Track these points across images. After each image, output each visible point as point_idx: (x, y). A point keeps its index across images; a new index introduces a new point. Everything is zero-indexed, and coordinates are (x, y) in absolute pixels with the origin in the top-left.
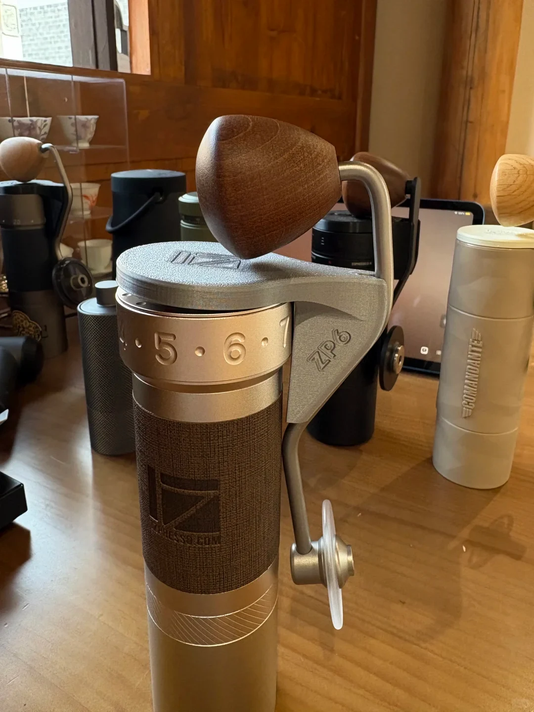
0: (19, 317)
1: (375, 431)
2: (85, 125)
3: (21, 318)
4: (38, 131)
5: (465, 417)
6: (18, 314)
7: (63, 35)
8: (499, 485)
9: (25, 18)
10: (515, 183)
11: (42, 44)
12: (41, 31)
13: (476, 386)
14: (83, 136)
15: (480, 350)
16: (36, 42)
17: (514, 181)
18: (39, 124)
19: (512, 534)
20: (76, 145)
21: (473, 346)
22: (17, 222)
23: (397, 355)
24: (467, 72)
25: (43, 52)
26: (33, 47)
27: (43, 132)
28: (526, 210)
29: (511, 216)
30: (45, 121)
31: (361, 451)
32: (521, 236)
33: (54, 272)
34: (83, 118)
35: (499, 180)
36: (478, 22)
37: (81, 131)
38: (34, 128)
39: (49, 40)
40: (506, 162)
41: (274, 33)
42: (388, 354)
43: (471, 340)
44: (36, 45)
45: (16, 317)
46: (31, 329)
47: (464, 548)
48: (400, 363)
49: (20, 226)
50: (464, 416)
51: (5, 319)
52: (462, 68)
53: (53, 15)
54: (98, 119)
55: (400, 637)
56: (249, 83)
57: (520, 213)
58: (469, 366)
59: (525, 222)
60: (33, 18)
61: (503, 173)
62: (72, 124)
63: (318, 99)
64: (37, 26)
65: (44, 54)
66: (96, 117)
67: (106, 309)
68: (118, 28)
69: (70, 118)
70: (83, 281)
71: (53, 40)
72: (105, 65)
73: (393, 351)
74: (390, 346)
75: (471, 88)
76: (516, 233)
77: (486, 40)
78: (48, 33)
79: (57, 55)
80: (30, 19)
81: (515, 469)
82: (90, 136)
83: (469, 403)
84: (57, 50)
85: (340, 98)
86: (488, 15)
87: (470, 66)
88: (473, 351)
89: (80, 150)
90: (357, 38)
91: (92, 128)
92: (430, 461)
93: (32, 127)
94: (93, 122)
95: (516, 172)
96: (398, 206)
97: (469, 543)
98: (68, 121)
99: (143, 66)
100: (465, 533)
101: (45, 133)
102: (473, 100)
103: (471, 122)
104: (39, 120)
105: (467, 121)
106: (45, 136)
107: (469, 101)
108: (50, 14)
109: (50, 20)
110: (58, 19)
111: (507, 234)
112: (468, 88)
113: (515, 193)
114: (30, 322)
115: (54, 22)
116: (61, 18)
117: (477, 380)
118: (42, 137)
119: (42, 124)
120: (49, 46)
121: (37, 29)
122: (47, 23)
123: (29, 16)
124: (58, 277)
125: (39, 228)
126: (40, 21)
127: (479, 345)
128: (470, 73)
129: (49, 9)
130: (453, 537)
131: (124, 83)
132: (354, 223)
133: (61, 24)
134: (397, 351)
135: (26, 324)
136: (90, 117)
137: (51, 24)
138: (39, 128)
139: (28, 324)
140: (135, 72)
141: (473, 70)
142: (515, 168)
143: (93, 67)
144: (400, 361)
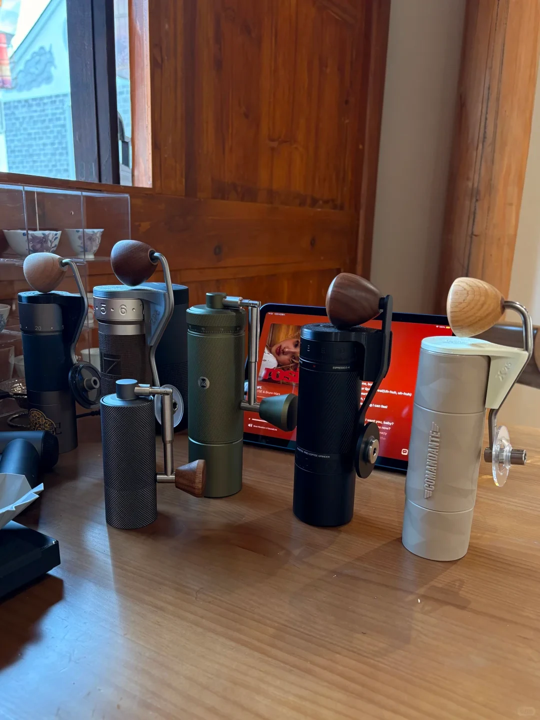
0: (36, 413)
1: (354, 516)
2: (91, 238)
3: (38, 416)
4: (49, 244)
5: (427, 498)
6: (35, 411)
7: (48, 130)
8: (457, 559)
9: (8, 112)
10: (465, 301)
11: (26, 140)
12: (25, 126)
13: (435, 471)
14: (89, 248)
15: (438, 440)
16: (19, 137)
17: (464, 300)
18: (50, 238)
19: (461, 592)
20: (83, 257)
21: (432, 437)
22: (39, 328)
23: (371, 447)
24: (473, 184)
25: (26, 148)
26: (16, 143)
27: (53, 245)
28: (474, 323)
29: (462, 328)
30: (56, 235)
31: (341, 531)
32: (473, 345)
33: (70, 374)
34: (89, 231)
35: (452, 299)
36: (485, 132)
37: (88, 243)
38: (46, 242)
39: (33, 136)
40: (459, 283)
41: (275, 144)
42: (363, 446)
43: (431, 431)
44: (19, 140)
45: (33, 415)
46: (47, 425)
47: (419, 601)
48: (375, 454)
49: (40, 332)
50: (425, 497)
51: (16, 419)
52: (468, 179)
53: (38, 109)
54: (103, 233)
55: (359, 654)
56: (248, 194)
57: (469, 326)
58: (429, 454)
59: (475, 334)
60: (17, 112)
61: (456, 293)
62: (80, 238)
63: (319, 210)
64: (21, 120)
65: (27, 151)
66: (102, 230)
67: (125, 402)
68: (120, 139)
69: (78, 231)
70: (95, 382)
71: (37, 136)
72: (107, 179)
73: (368, 443)
74: (364, 439)
75: (477, 200)
76: (470, 343)
77: (494, 151)
78: (32, 129)
79: (42, 152)
80: (13, 113)
81: (471, 547)
82: (95, 248)
83: (430, 485)
84: (42, 147)
85: (342, 208)
86: (496, 126)
87: (476, 177)
88: (432, 441)
89: (86, 261)
90: (361, 147)
91: (98, 241)
92: (400, 540)
93: (44, 240)
94: (98, 235)
95: (466, 292)
96: (374, 319)
97: (424, 597)
98: (76, 235)
99: (144, 178)
100: (422, 591)
101: (55, 246)
102: (478, 212)
103: (476, 236)
104: (51, 234)
105: (472, 233)
106: (55, 249)
107: (475, 213)
108: (34, 108)
109: (35, 114)
110: (43, 113)
111: (463, 343)
112: (474, 200)
113: (465, 310)
114: (46, 419)
115: (40, 116)
116: (46, 112)
117: (436, 465)
118: (52, 249)
119: (53, 238)
120: (33, 142)
121: (21, 124)
122: (31, 117)
123: (12, 110)
124: (73, 378)
125: (57, 333)
126: (25, 115)
127: (437, 435)
128: (476, 185)
129: (34, 103)
130: (412, 593)
131: (129, 198)
132: (336, 333)
133: (47, 118)
134: (371, 444)
135: (42, 421)
136: (96, 230)
137: (35, 119)
138: (51, 241)
139: (44, 421)
140: (136, 185)
141: (479, 182)
142: (465, 289)
143: (96, 181)
144: (374, 452)
